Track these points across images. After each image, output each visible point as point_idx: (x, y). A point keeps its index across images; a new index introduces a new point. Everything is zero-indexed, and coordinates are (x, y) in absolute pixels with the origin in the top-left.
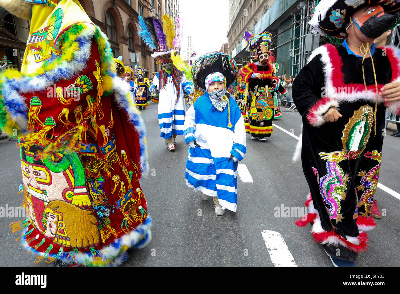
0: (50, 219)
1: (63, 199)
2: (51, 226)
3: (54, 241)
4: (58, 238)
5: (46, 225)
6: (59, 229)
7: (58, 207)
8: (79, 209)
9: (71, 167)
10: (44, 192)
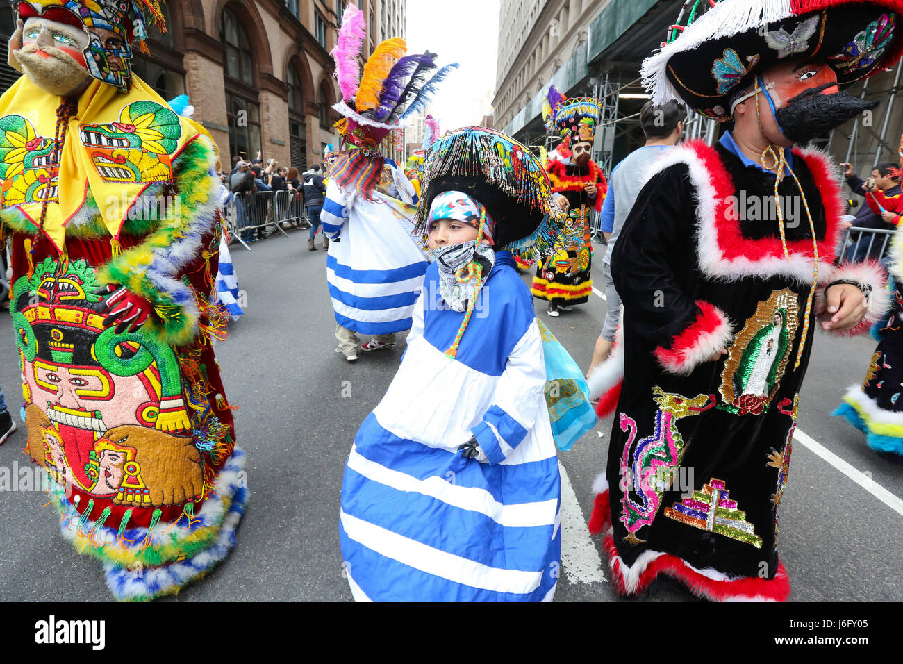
0: (106, 461)
1: (137, 423)
2: (108, 474)
3: (115, 500)
4: (125, 493)
5: (97, 474)
6: (126, 477)
7: (127, 437)
8: (170, 437)
9: (154, 364)
10: (94, 415)
